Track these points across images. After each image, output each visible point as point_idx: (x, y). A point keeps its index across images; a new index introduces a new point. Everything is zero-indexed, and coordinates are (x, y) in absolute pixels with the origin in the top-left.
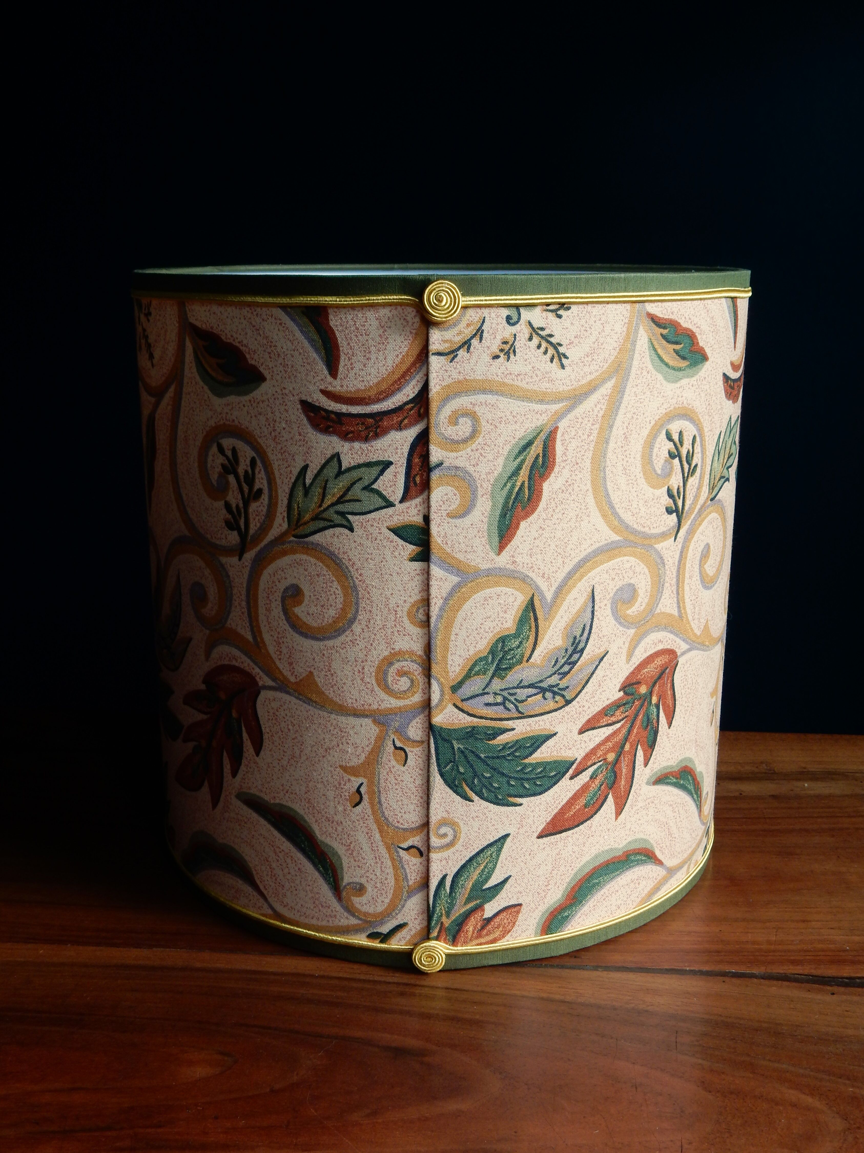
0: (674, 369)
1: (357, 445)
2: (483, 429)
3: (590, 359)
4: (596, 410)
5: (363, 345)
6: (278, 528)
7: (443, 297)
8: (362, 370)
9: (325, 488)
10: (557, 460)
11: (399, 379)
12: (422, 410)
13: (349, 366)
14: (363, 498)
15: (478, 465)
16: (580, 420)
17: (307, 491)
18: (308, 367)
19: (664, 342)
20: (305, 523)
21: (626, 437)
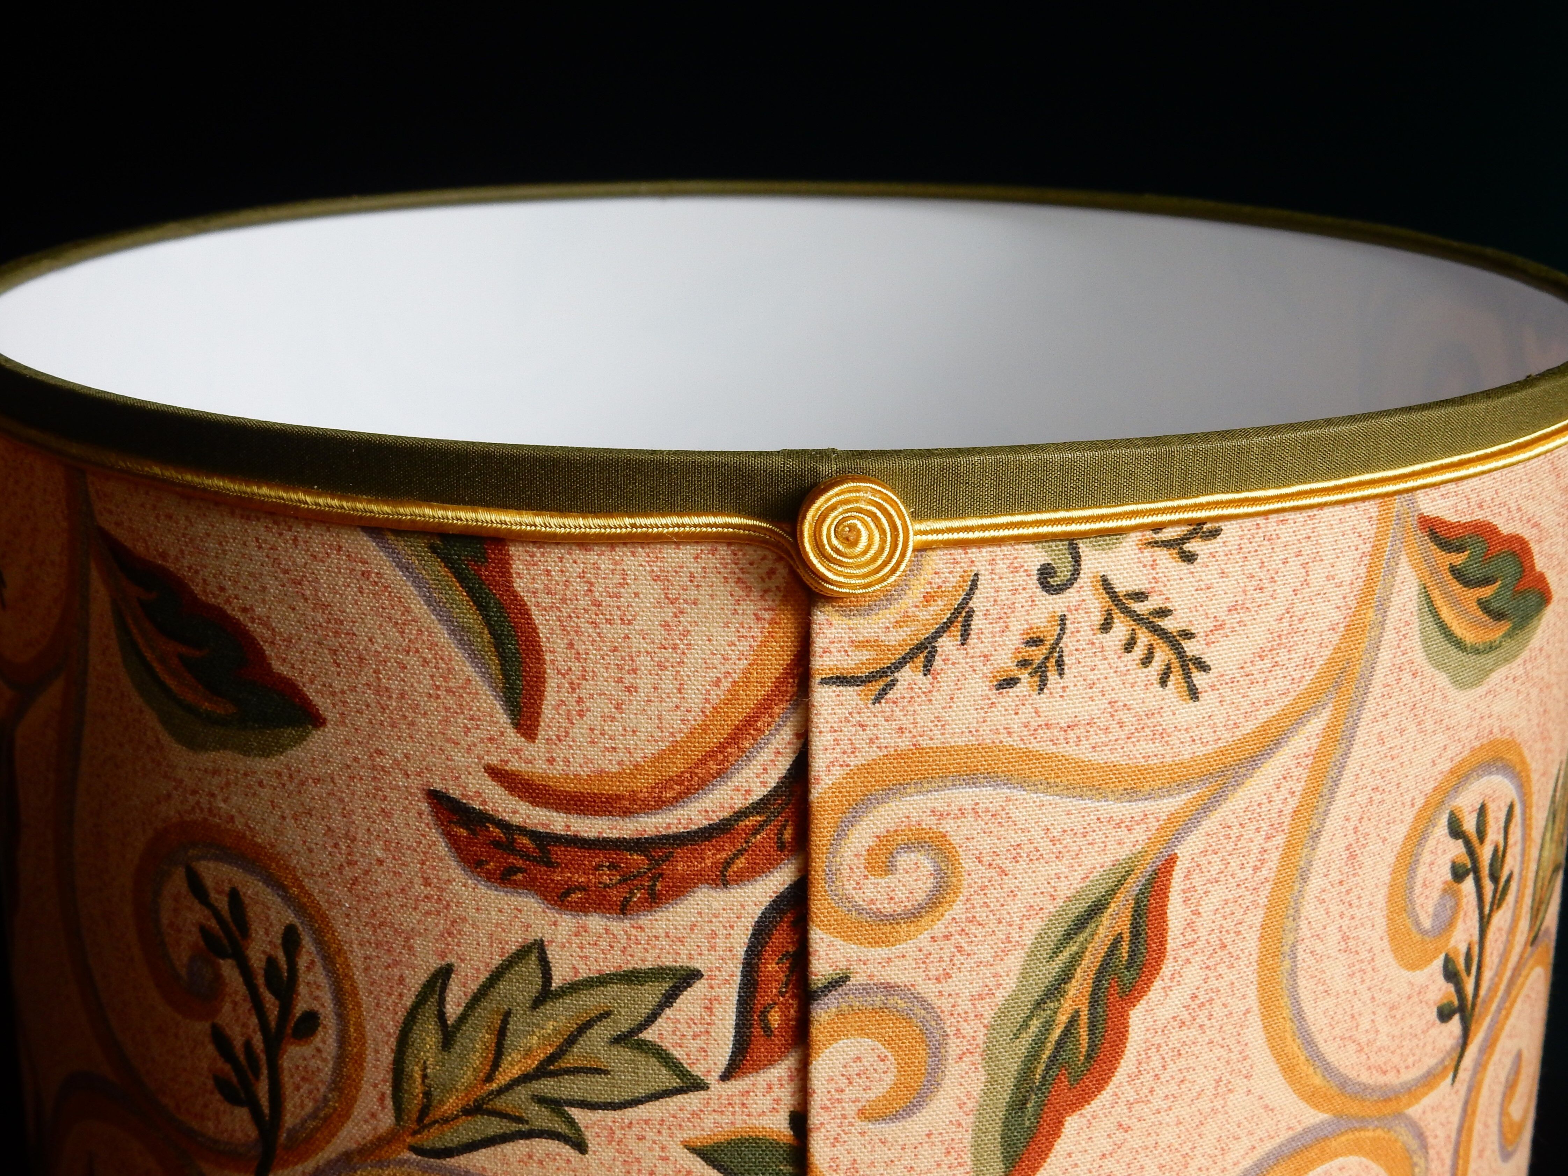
0: (1477, 652)
1: (595, 922)
2: (966, 881)
3: (1267, 663)
4: (1278, 799)
5: (615, 649)
6: (366, 1121)
7: (859, 531)
8: (613, 719)
9: (502, 1033)
10: (1171, 945)
11: (722, 747)
12: (788, 835)
13: (573, 706)
14: (612, 1065)
15: (948, 976)
16: (1235, 831)
17: (448, 1037)
18: (450, 701)
19: (1457, 587)
20: (446, 1121)
21: (1352, 856)
